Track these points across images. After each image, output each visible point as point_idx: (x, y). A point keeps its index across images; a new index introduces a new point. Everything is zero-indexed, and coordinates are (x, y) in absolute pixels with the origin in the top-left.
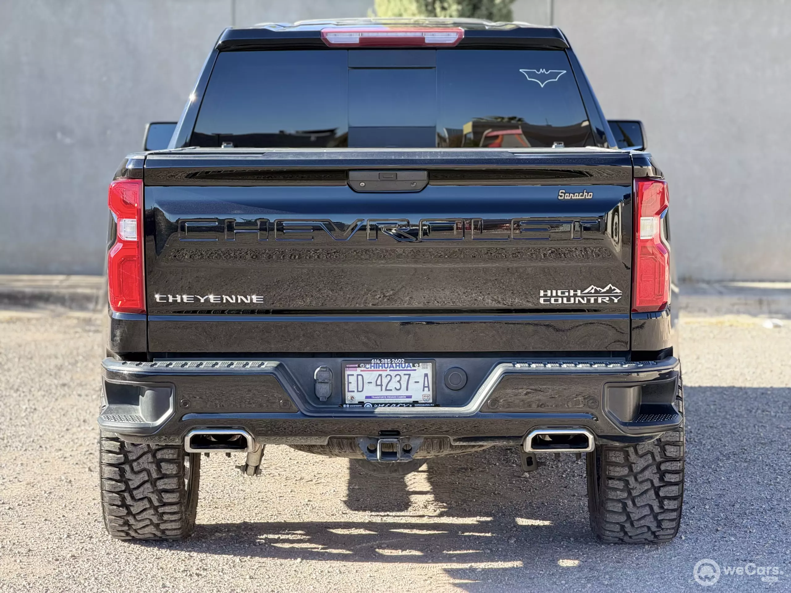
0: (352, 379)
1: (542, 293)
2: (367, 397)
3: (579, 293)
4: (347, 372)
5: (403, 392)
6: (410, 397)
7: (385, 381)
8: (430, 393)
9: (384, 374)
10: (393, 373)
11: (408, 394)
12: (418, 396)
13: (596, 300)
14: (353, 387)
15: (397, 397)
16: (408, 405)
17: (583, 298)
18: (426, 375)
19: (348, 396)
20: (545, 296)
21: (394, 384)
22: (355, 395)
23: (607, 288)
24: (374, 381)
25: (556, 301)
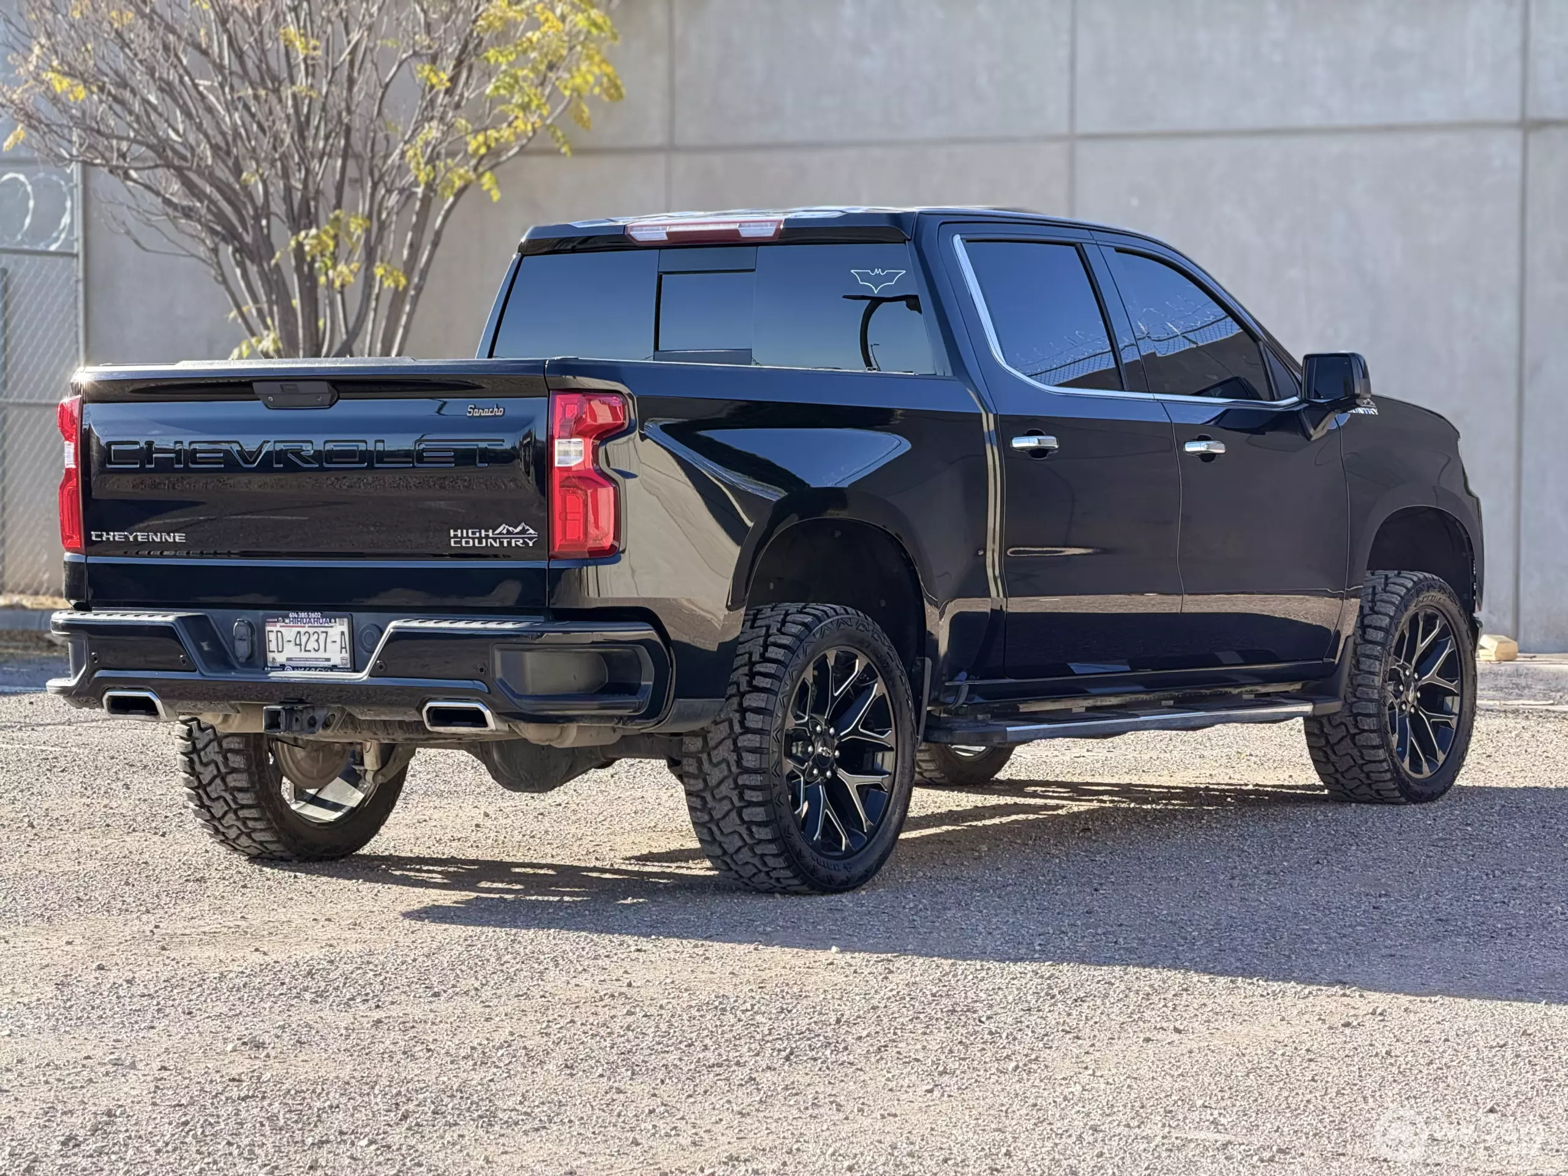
0: (272, 636)
1: (452, 533)
2: (289, 659)
3: (490, 533)
4: (268, 628)
5: (321, 654)
6: (328, 660)
7: (304, 639)
8: (347, 656)
9: (303, 630)
10: (311, 630)
11: (326, 656)
12: (336, 660)
13: (509, 543)
14: (273, 646)
15: (317, 659)
16: (326, 669)
17: (495, 539)
18: (343, 633)
19: (270, 656)
20: (456, 536)
21: (312, 645)
22: (276, 655)
23: (520, 528)
24: (292, 639)
25: (467, 542)
